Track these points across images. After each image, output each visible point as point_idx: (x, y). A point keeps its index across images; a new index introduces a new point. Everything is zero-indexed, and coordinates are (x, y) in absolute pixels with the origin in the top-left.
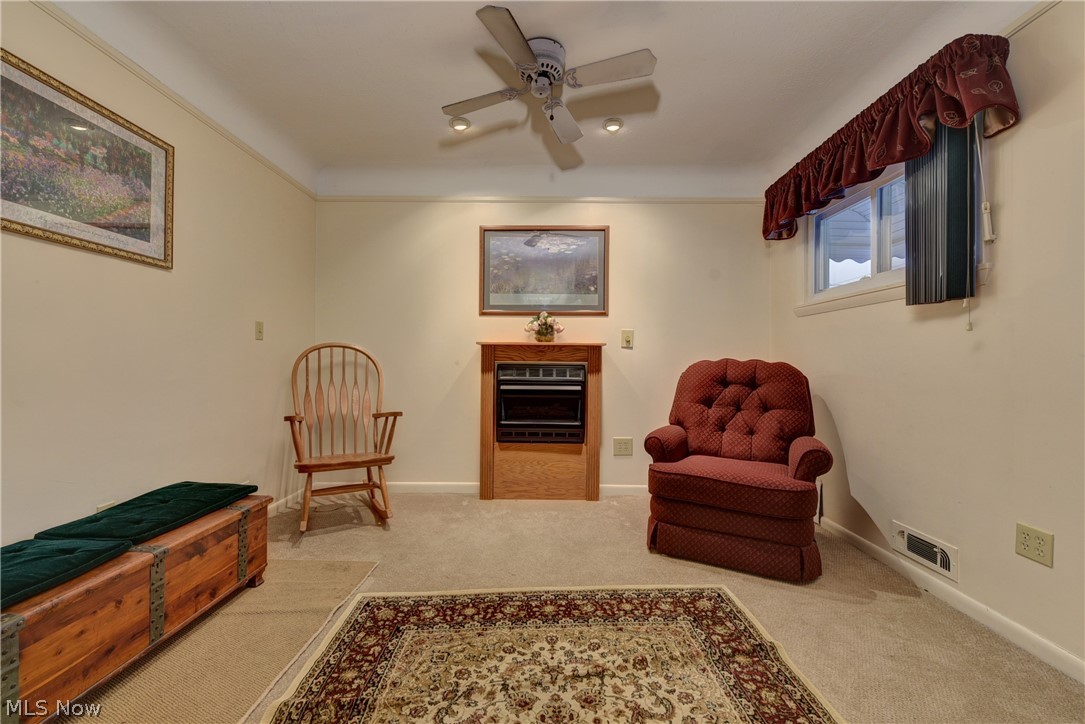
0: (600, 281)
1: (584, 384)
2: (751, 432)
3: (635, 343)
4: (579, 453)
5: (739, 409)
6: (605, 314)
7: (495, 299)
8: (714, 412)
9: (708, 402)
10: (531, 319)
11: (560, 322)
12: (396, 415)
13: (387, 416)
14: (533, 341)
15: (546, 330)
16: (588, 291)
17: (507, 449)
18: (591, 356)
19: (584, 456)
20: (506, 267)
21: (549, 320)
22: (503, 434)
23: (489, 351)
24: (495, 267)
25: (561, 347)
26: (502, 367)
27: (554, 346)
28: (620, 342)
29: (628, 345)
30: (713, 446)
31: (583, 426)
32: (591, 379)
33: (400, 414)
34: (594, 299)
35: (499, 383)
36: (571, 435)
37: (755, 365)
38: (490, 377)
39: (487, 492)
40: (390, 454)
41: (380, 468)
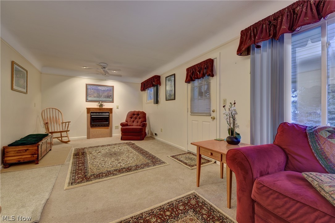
0: (112, 96)
1: (109, 115)
2: (138, 122)
3: (119, 108)
4: (108, 128)
5: (136, 119)
6: (113, 102)
7: (89, 99)
8: (132, 119)
9: (131, 118)
10: (98, 103)
11: (104, 104)
12: (69, 122)
13: (66, 123)
14: (98, 107)
15: (101, 105)
16: (110, 98)
17: (93, 129)
18: (111, 110)
19: (109, 129)
20: (92, 92)
21: (102, 103)
22: (92, 126)
23: (88, 109)
24: (90, 92)
25: (104, 109)
26: (91, 112)
27: (103, 108)
28: (116, 108)
29: (118, 108)
30: (132, 125)
31: (109, 123)
32: (110, 115)
33: (70, 122)
34: (111, 100)
35: (91, 116)
36: (106, 125)
37: (139, 112)
38: (89, 115)
39: (89, 137)
40: (68, 130)
41: (67, 132)
